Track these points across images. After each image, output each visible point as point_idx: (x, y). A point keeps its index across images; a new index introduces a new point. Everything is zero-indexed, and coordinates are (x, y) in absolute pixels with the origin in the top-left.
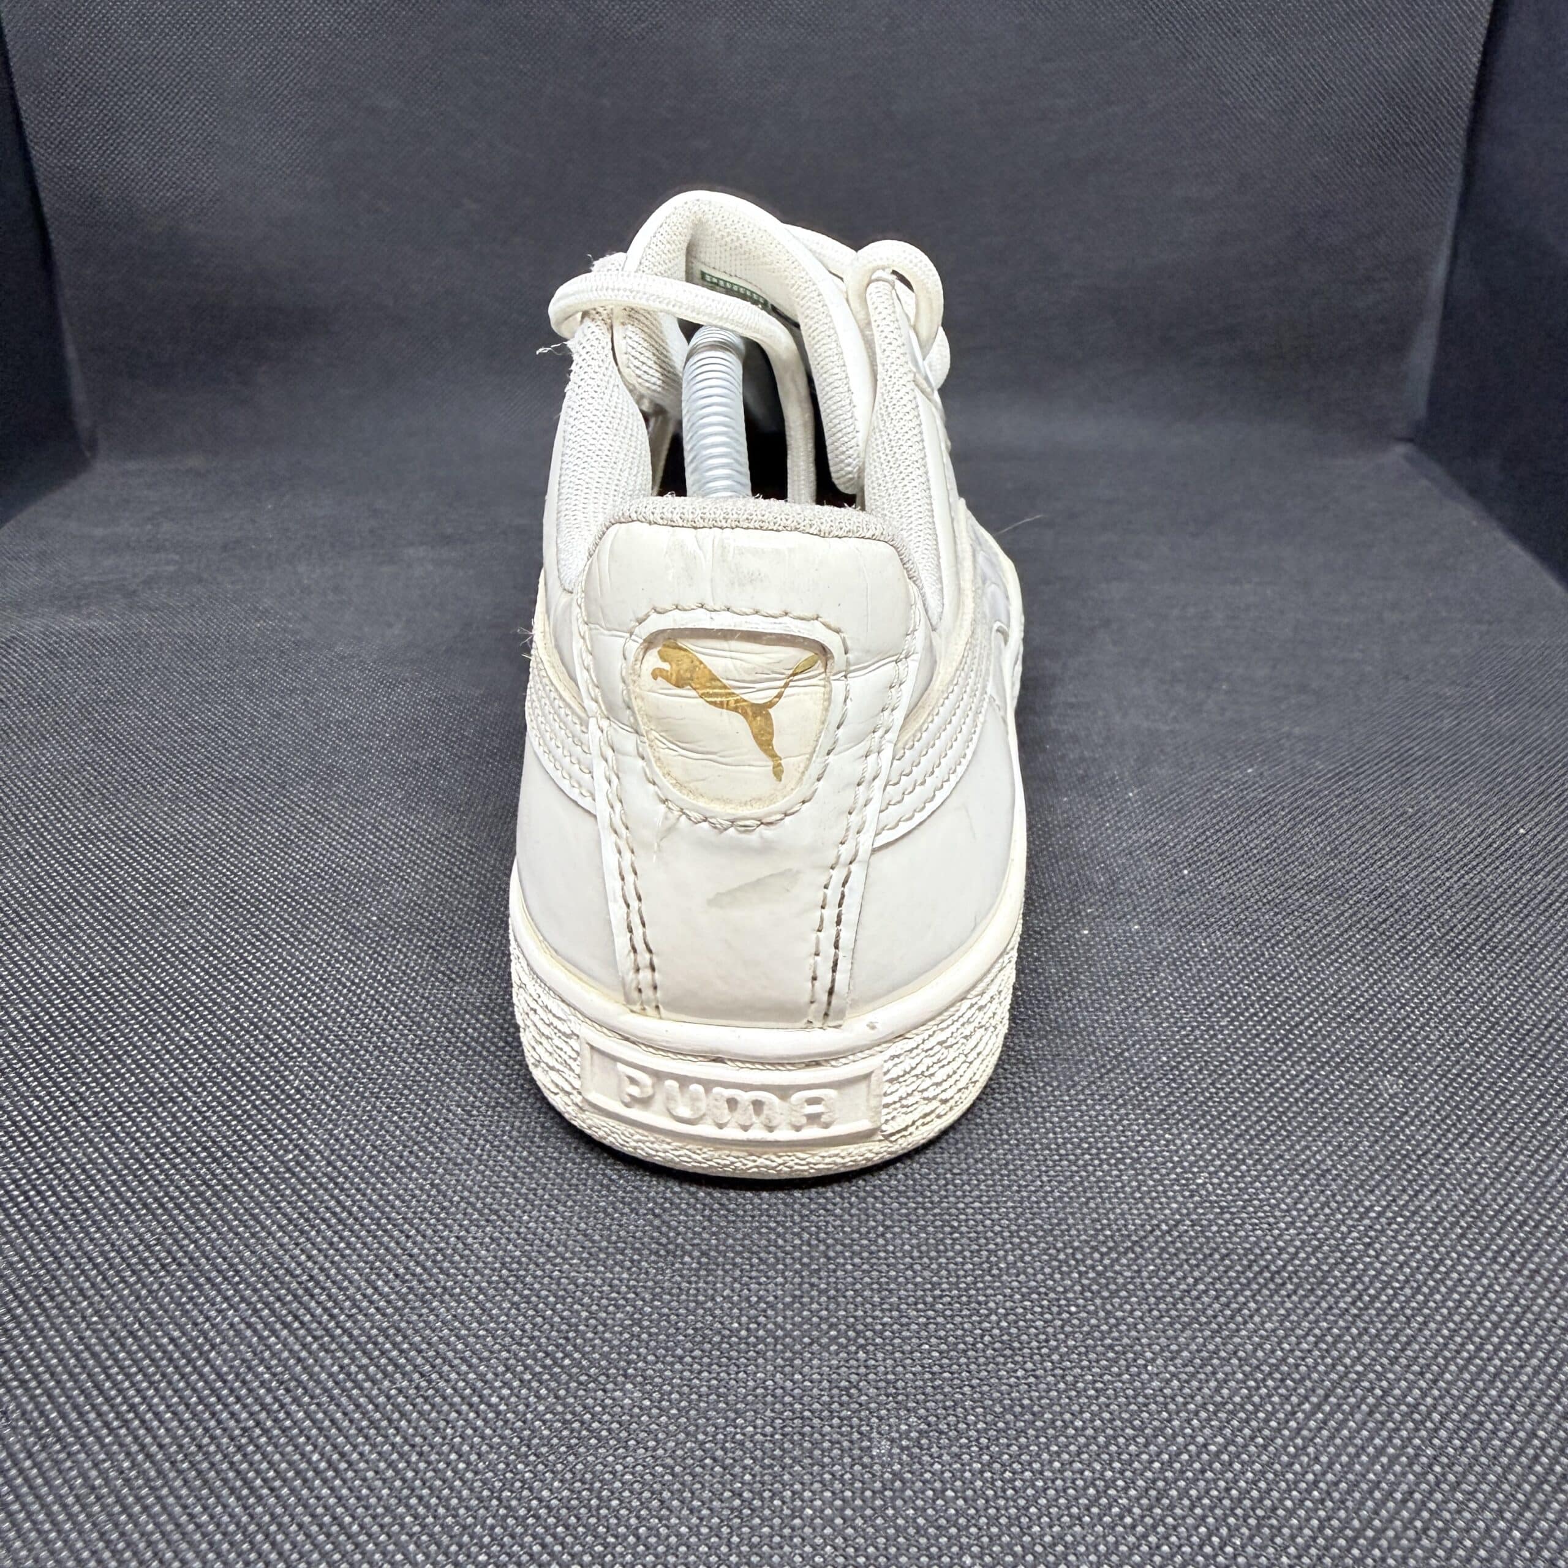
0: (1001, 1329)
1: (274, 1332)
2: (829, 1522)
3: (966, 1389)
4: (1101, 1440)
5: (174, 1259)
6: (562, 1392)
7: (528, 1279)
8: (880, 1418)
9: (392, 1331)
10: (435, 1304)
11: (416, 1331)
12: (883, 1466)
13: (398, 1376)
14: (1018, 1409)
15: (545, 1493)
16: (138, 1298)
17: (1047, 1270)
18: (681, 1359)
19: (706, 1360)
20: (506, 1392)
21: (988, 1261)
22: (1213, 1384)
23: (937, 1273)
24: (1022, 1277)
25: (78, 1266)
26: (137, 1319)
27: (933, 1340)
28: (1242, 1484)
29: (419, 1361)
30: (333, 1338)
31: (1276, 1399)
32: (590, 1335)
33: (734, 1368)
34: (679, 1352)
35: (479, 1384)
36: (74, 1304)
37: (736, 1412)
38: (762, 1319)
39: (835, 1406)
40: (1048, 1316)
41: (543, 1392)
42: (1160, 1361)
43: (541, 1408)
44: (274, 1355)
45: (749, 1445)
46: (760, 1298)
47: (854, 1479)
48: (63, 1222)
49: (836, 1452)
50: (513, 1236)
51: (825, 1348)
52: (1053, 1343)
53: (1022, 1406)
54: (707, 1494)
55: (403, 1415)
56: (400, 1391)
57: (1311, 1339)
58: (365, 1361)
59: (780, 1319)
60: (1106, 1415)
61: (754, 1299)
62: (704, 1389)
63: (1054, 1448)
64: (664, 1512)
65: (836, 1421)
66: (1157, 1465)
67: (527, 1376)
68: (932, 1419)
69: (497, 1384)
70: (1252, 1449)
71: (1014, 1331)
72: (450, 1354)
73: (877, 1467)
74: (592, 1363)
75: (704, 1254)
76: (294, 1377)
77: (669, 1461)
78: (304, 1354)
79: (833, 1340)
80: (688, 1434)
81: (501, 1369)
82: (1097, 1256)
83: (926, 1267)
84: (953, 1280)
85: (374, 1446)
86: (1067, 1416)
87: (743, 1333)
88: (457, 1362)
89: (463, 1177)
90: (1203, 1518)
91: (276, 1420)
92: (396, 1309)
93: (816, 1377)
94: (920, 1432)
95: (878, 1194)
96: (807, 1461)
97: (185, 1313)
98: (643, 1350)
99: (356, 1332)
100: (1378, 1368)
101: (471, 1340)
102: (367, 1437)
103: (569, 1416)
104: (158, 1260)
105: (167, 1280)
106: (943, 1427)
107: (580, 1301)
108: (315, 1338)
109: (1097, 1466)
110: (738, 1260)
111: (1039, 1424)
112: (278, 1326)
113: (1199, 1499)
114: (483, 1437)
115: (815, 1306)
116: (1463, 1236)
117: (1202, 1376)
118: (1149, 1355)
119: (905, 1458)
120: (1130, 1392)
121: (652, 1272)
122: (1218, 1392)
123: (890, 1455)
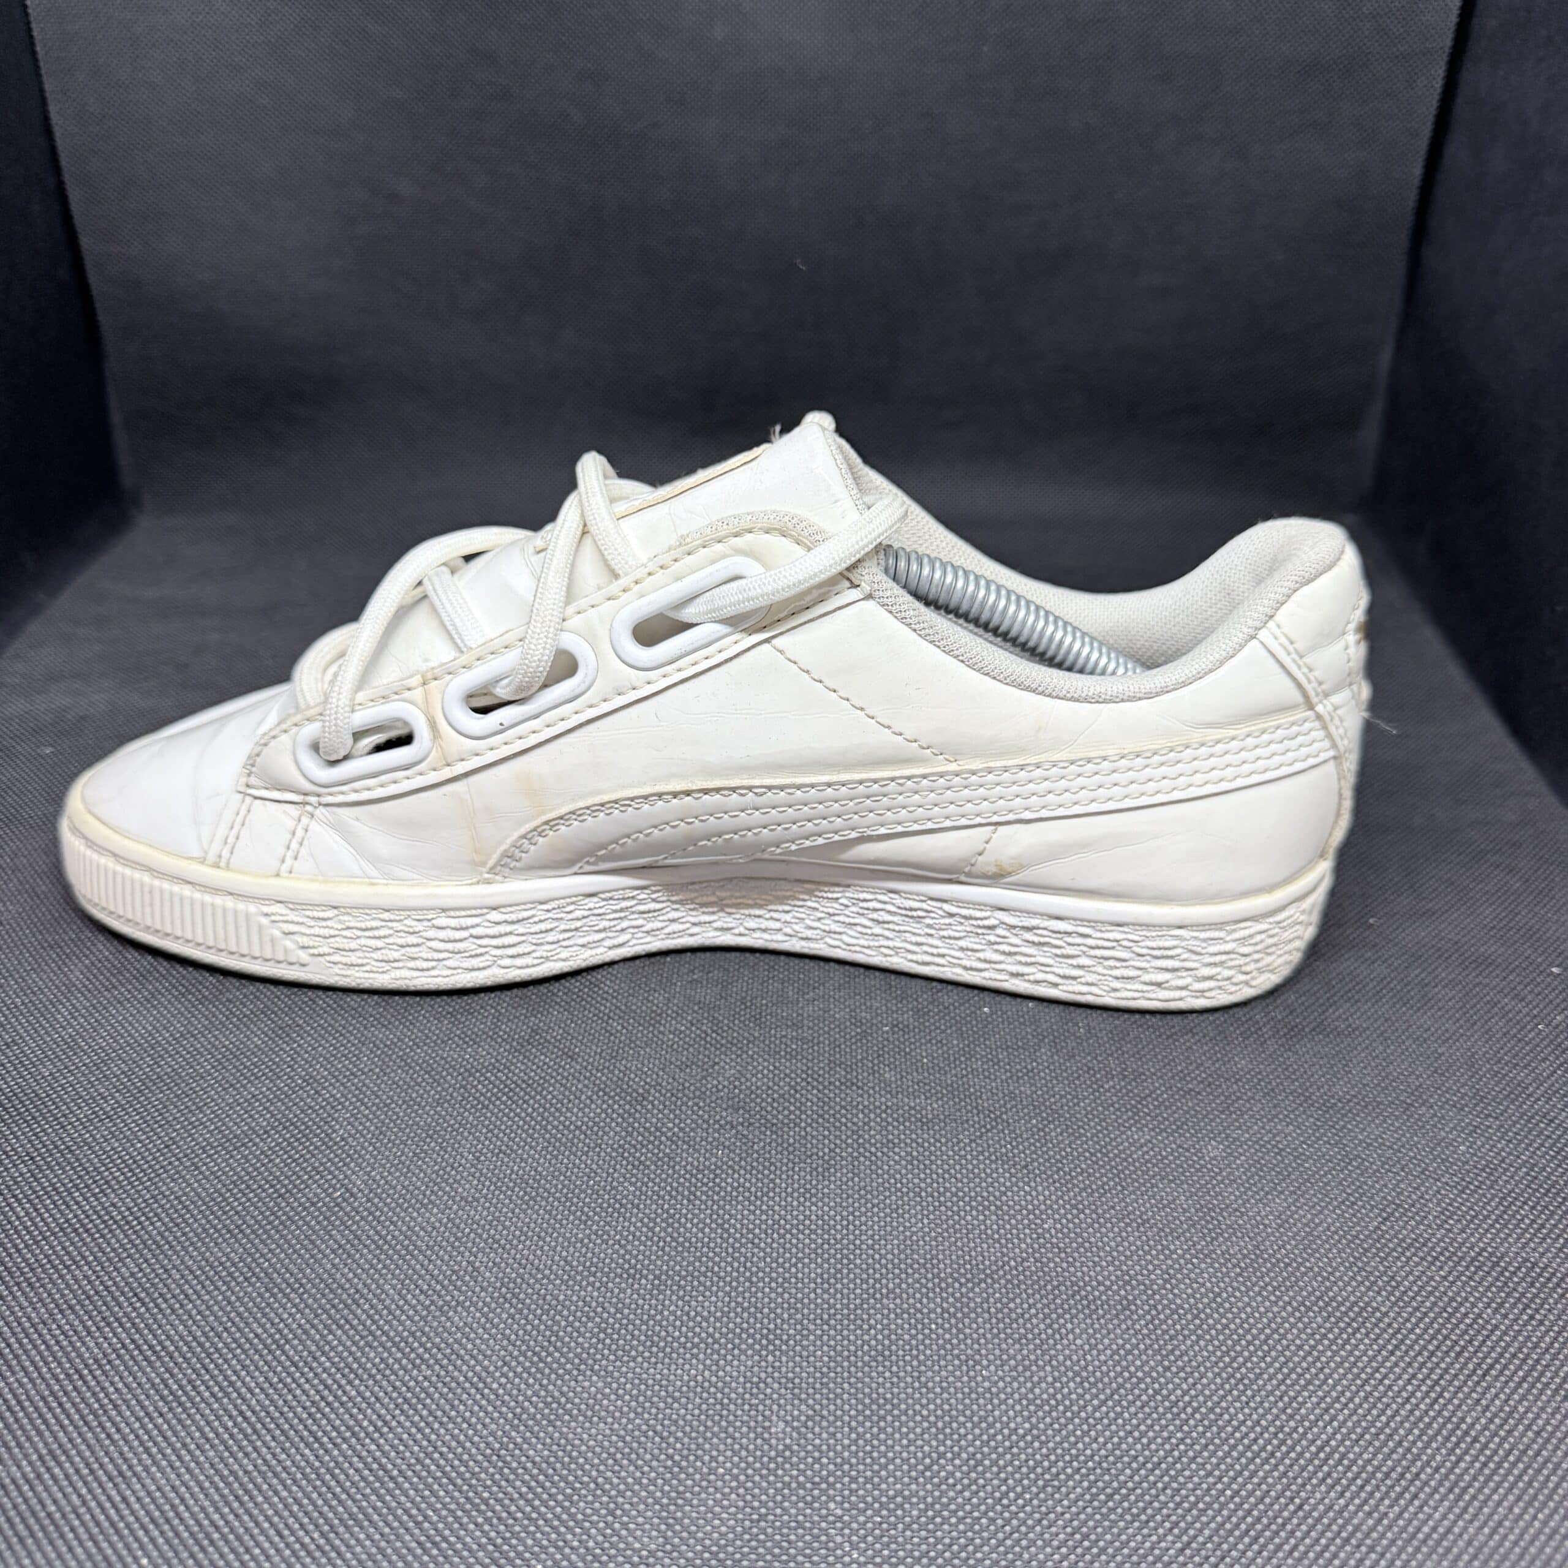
1: (331, 1332)
2: (736, 1478)
3: (846, 1386)
5: (254, 1274)
6: (545, 1382)
7: (522, 1296)
8: (779, 1406)
9: (418, 1334)
10: (451, 1313)
11: (437, 1334)
12: (778, 1439)
13: (423, 1367)
14: (881, 1401)
15: (531, 1453)
16: (229, 1303)
17: (918, 1296)
18: (634, 1359)
19: (653, 1360)
20: (503, 1380)
21: (873, 1286)
22: (1029, 1385)
23: (834, 1296)
24: (898, 1301)
25: (183, 1277)
26: (230, 1319)
27: (825, 1348)
28: (1038, 1457)
29: (440, 1356)
30: (375, 1338)
31: (1074, 1396)
32: (567, 1339)
33: (673, 1367)
34: (633, 1353)
35: (484, 1374)
36: (182, 1306)
37: (673, 1398)
38: (697, 1330)
39: (747, 1396)
40: (913, 1332)
41: (531, 1381)
42: (992, 1368)
43: (529, 1393)
44: (332, 1349)
45: (681, 1423)
46: (697, 1314)
47: (756, 1449)
48: (168, 1243)
49: (745, 1429)
50: (511, 1261)
51: (744, 1352)
52: (915, 1352)
54: (648, 1457)
55: (428, 1395)
56: (425, 1378)
57: (1108, 1352)
58: (399, 1355)
59: (711, 1330)
60: (946, 1407)
61: (693, 1314)
62: (650, 1382)
63: (904, 1430)
64: (617, 1468)
65: (746, 1407)
66: (978, 1443)
67: (519, 1369)
68: (817, 1407)
69: (497, 1374)
70: (1050, 1432)
71: (887, 1342)
72: (462, 1352)
73: (773, 1441)
74: (568, 1361)
75: (657, 1277)
76: (347, 1365)
77: (622, 1433)
78: (354, 1349)
79: (751, 1347)
80: (636, 1413)
81: (500, 1363)
82: (957, 1285)
83: (825, 1291)
84: (845, 1301)
85: (408, 1417)
86: (918, 1407)
87: (683, 1340)
88: (467, 1357)
89: (472, 1213)
90: (1006, 1480)
91: (335, 1397)
92: (422, 1318)
93: (735, 1374)
94: (807, 1417)
95: (795, 1231)
96: (723, 1435)
97: (264, 1315)
98: (606, 1352)
99: (392, 1334)
101: (478, 1341)
102: (402, 1411)
103: (549, 1399)
104: (242, 1274)
105: (250, 1289)
106: (825, 1413)
107: (560, 1313)
108: (362, 1337)
109: (934, 1443)
110: (683, 1283)
111: (896, 1412)
112: (334, 1327)
113: (1005, 1467)
114: (486, 1413)
115: (738, 1320)
116: (1240, 1275)
117: (1022, 1379)
118: (985, 1362)
119: (795, 1435)
120: (966, 1390)
121: (616, 1291)
122: (1032, 1390)
123: (784, 1432)
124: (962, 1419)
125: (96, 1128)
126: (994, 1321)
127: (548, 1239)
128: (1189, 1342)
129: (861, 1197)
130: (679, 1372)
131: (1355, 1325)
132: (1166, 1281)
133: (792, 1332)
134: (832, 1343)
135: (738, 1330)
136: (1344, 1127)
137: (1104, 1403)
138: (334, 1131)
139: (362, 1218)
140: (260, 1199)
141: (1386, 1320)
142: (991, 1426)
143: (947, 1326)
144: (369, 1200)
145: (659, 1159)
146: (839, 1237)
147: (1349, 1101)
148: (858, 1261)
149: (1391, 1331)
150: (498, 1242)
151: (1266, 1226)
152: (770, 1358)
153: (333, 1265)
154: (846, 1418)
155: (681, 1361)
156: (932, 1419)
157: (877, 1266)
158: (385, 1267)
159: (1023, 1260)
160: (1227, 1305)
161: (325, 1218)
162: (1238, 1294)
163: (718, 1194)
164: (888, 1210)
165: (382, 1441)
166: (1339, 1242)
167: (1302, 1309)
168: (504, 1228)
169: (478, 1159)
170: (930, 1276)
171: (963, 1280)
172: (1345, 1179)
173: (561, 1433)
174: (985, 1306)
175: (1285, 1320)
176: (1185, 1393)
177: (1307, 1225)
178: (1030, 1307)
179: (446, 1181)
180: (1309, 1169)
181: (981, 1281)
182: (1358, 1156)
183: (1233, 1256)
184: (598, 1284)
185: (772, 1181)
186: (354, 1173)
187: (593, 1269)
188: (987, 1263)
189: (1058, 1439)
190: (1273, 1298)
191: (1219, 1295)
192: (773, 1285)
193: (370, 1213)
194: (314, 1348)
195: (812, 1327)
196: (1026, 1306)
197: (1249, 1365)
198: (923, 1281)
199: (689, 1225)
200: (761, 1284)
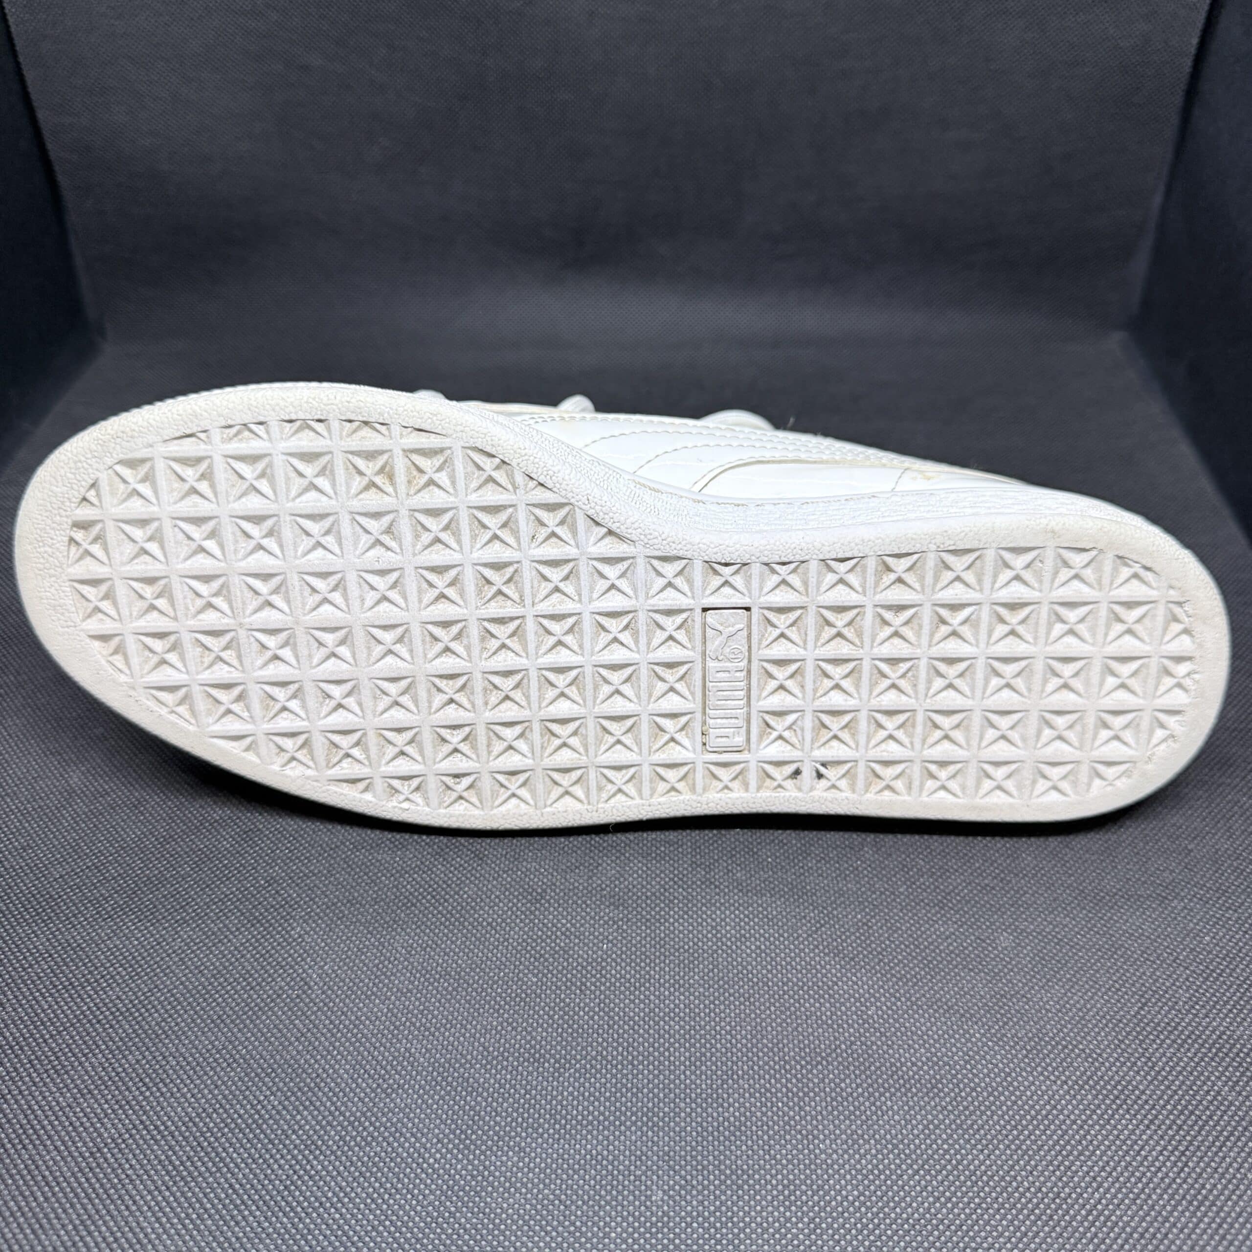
0: (735, 1117)
1: (299, 1112)
3: (711, 1158)
4: (786, 1192)
5: (235, 1061)
6: (471, 1157)
8: (658, 1176)
10: (394, 1095)
11: (383, 1114)
12: (658, 1207)
13: (374, 1144)
14: (739, 1172)
16: (216, 1086)
22: (857, 1157)
26: (218, 1101)
27: (694, 1124)
32: (487, 1118)
36: (179, 1090)
39: (632, 1168)
40: (764, 1109)
41: (460, 1156)
47: (641, 1215)
51: (629, 1128)
52: (765, 1128)
53: (743, 1170)
61: (587, 1094)
64: (531, 1233)
65: (632, 1178)
68: (689, 1178)
69: (433, 1150)
73: (654, 1208)
75: (557, 1061)
77: (534, 1202)
79: (634, 1123)
80: (545, 1185)
81: (435, 1141)
82: (798, 1067)
83: (692, 1073)
84: (709, 1082)
86: (768, 1177)
87: (580, 1118)
88: (408, 1135)
89: (407, 1003)
93: (622, 1148)
94: (681, 1186)
100: (957, 1146)
106: (694, 1182)
112: (301, 1108)
116: (1026, 1056)
117: (851, 1152)
118: (821, 1137)
119: (671, 1203)
120: (807, 1162)
121: (525, 1073)
122: (859, 1162)
123: (662, 1200)
124: (804, 1187)
125: (101, 927)
126: (829, 1099)
127: (469, 1026)
128: (984, 1117)
129: (720, 987)
130: (578, 1146)
131: (1118, 1102)
132: (966, 1062)
133: (666, 1109)
134: (699, 1119)
135: (623, 1109)
136: (1111, 918)
137: (917, 1172)
138: (293, 929)
139: (319, 1009)
140: (236, 992)
141: (1144, 1097)
142: (827, 1193)
143: (791, 1104)
144: (323, 993)
145: (556, 952)
146: (703, 1023)
147: (1116, 894)
148: (719, 1046)
149: (1147, 1107)
150: (428, 1029)
151: (1047, 1011)
152: (650, 1133)
153: (298, 1052)
154: (712, 1187)
155: (579, 1137)
156: (780, 1187)
157: (734, 1050)
158: (339, 1053)
159: (852, 1043)
160: (1015, 1084)
161: (290, 1009)
162: (1024, 1074)
163: (604, 984)
164: (742, 999)
165: (344, 1210)
166: (1106, 1025)
167: (1076, 1087)
168: (434, 1017)
169: (409, 953)
170: (777, 1058)
171: (803, 1063)
172: (1111, 967)
173: (486, 1203)
174: (822, 1085)
175: (1062, 1097)
176: (982, 1163)
177: (1080, 1010)
178: (858, 1086)
179: (384, 974)
180: (1082, 957)
181: (819, 1063)
182: (1122, 945)
183: (1021, 1039)
184: (510, 1068)
185: (648, 973)
186: (310, 967)
187: (506, 1054)
188: (823, 1046)
189: (880, 1204)
190: (1052, 1078)
191: (1009, 1074)
192: (651, 1067)
193: (325, 1004)
194: (286, 1127)
195: (682, 1105)
196: (854, 1085)
197: (1033, 1137)
198: (772, 1063)
199: (581, 1013)
200: (641, 1067)
